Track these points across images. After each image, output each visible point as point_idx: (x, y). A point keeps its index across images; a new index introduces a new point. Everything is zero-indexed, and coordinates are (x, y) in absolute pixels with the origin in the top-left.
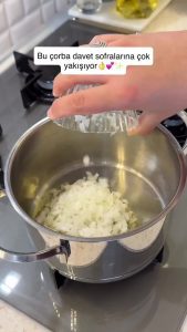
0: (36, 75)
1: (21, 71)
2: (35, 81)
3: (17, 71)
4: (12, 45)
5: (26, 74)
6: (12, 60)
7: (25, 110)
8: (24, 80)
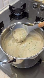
0: (14, 11)
1: (10, 10)
2: (14, 13)
3: (9, 10)
4: (9, 3)
5: (11, 11)
6: (8, 7)
7: (10, 20)
8: (11, 12)
